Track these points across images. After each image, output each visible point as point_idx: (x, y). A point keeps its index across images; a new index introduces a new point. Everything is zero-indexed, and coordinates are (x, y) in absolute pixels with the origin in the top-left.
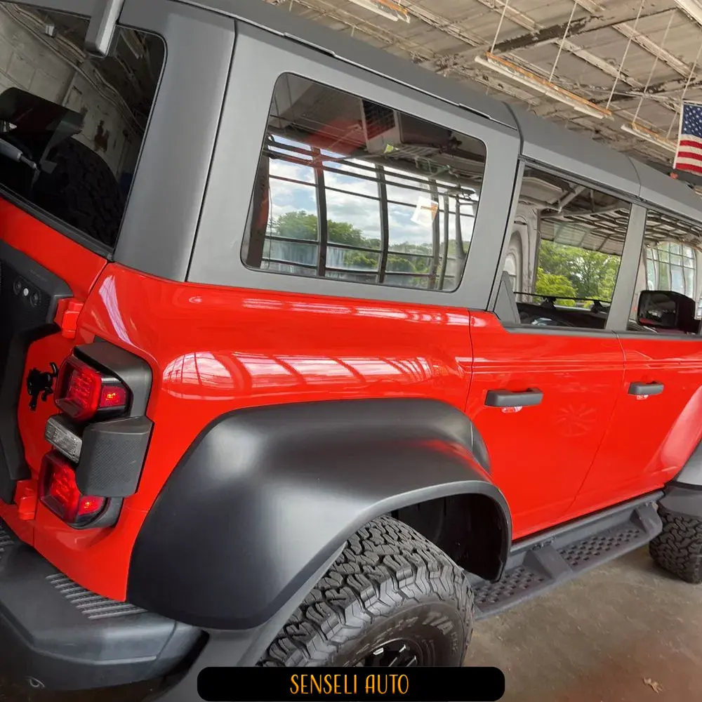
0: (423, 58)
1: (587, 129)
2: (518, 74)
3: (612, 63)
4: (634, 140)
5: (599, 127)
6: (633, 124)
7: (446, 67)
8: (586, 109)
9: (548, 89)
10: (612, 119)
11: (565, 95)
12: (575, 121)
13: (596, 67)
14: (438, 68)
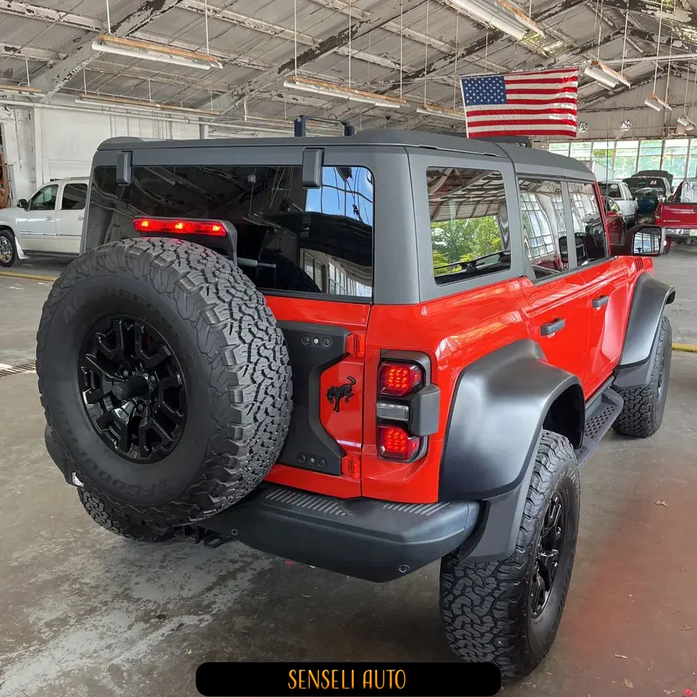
0: (220, 92)
1: (378, 118)
2: (323, 88)
3: (385, 57)
4: (421, 117)
5: (388, 114)
6: (426, 106)
7: (243, 95)
8: (384, 103)
9: (351, 94)
10: (409, 106)
11: (366, 96)
12: (367, 113)
13: (374, 63)
14: (236, 98)
